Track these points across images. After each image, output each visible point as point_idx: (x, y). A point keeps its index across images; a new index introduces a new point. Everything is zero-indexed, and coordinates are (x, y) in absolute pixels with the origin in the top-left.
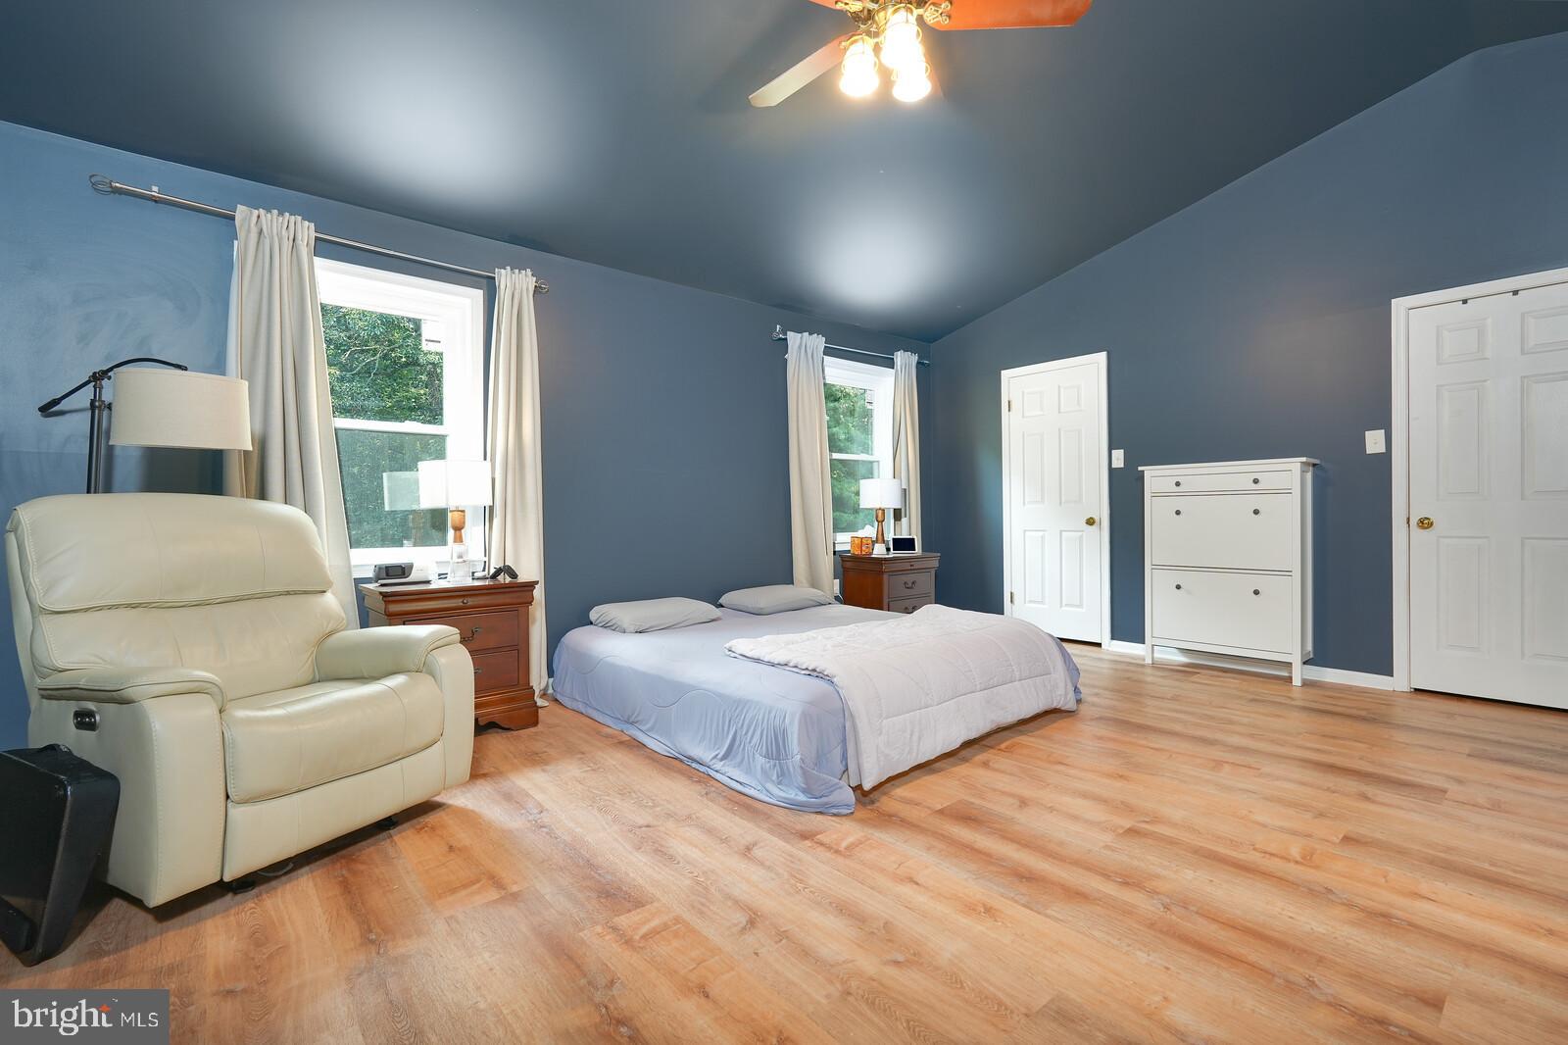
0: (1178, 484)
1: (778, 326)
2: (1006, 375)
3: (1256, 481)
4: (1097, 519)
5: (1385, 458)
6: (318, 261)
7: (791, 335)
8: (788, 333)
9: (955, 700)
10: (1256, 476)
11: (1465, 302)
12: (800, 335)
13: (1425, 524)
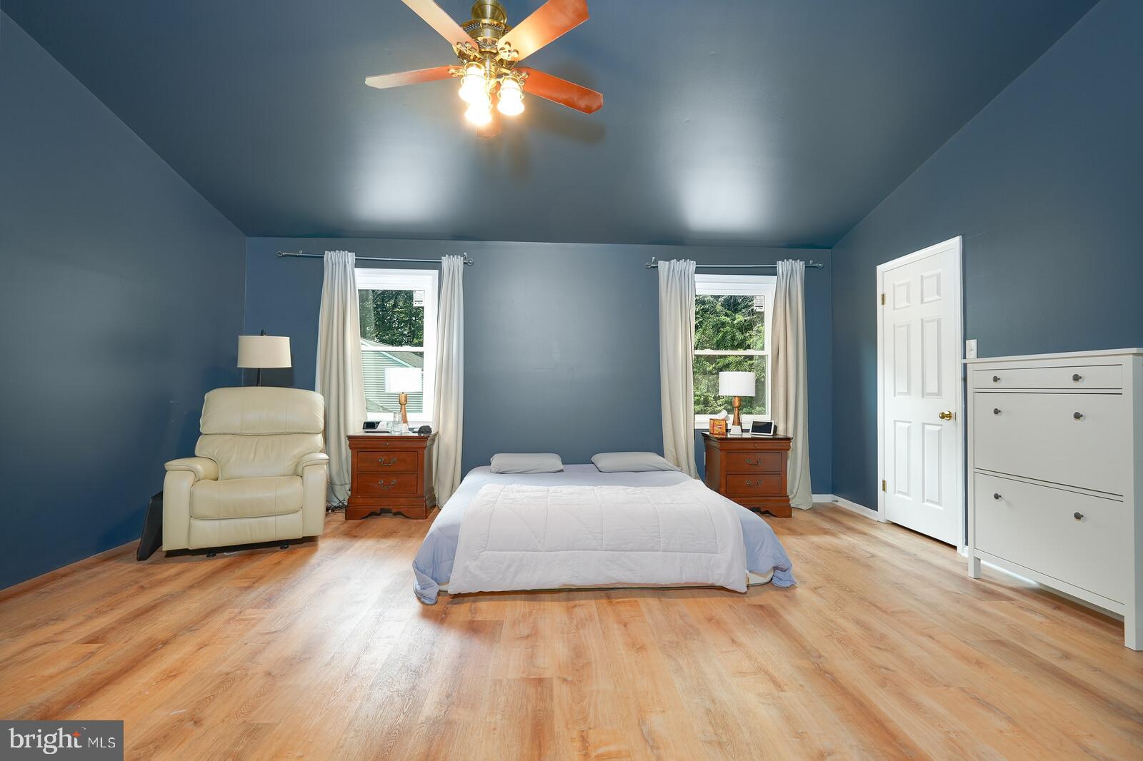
0: (997, 380)
1: (654, 258)
2: (880, 268)
3: (1077, 378)
4: (953, 415)
6: (357, 271)
7: (661, 263)
8: (659, 262)
9: (570, 552)
10: (1076, 372)
12: (668, 263)
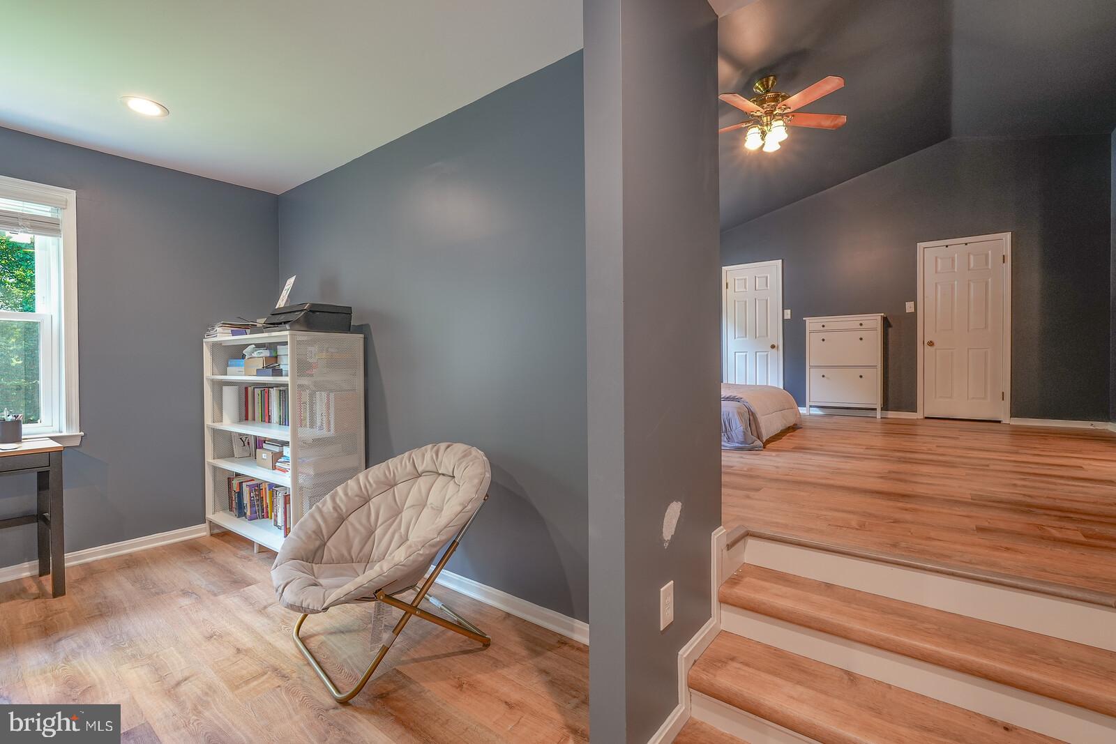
0: (823, 326)
2: (725, 269)
3: (861, 324)
4: (776, 346)
5: (914, 314)
10: (861, 322)
11: (947, 246)
13: (931, 344)
